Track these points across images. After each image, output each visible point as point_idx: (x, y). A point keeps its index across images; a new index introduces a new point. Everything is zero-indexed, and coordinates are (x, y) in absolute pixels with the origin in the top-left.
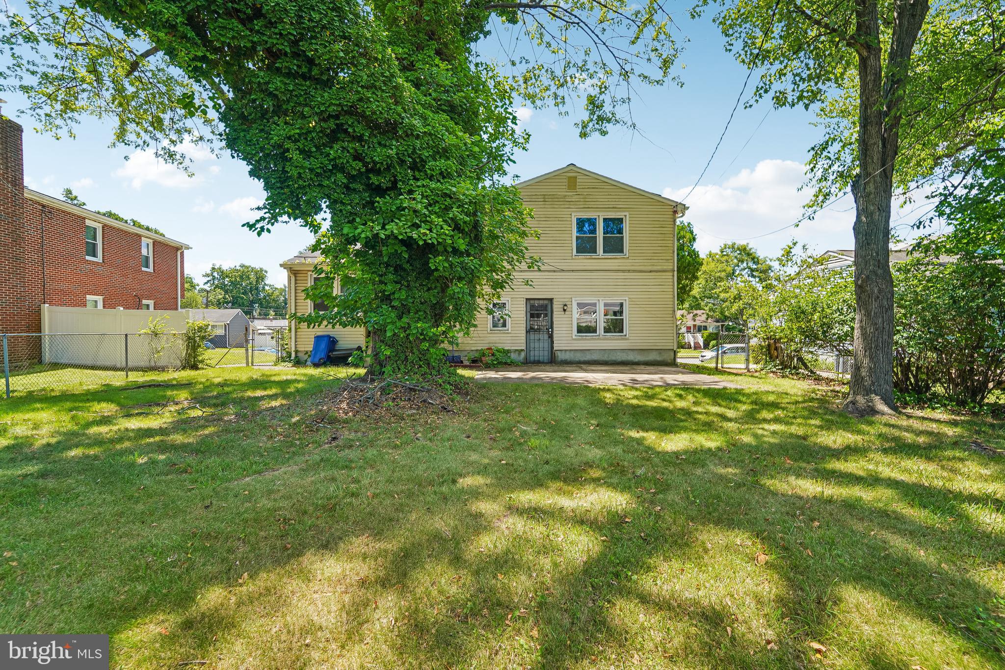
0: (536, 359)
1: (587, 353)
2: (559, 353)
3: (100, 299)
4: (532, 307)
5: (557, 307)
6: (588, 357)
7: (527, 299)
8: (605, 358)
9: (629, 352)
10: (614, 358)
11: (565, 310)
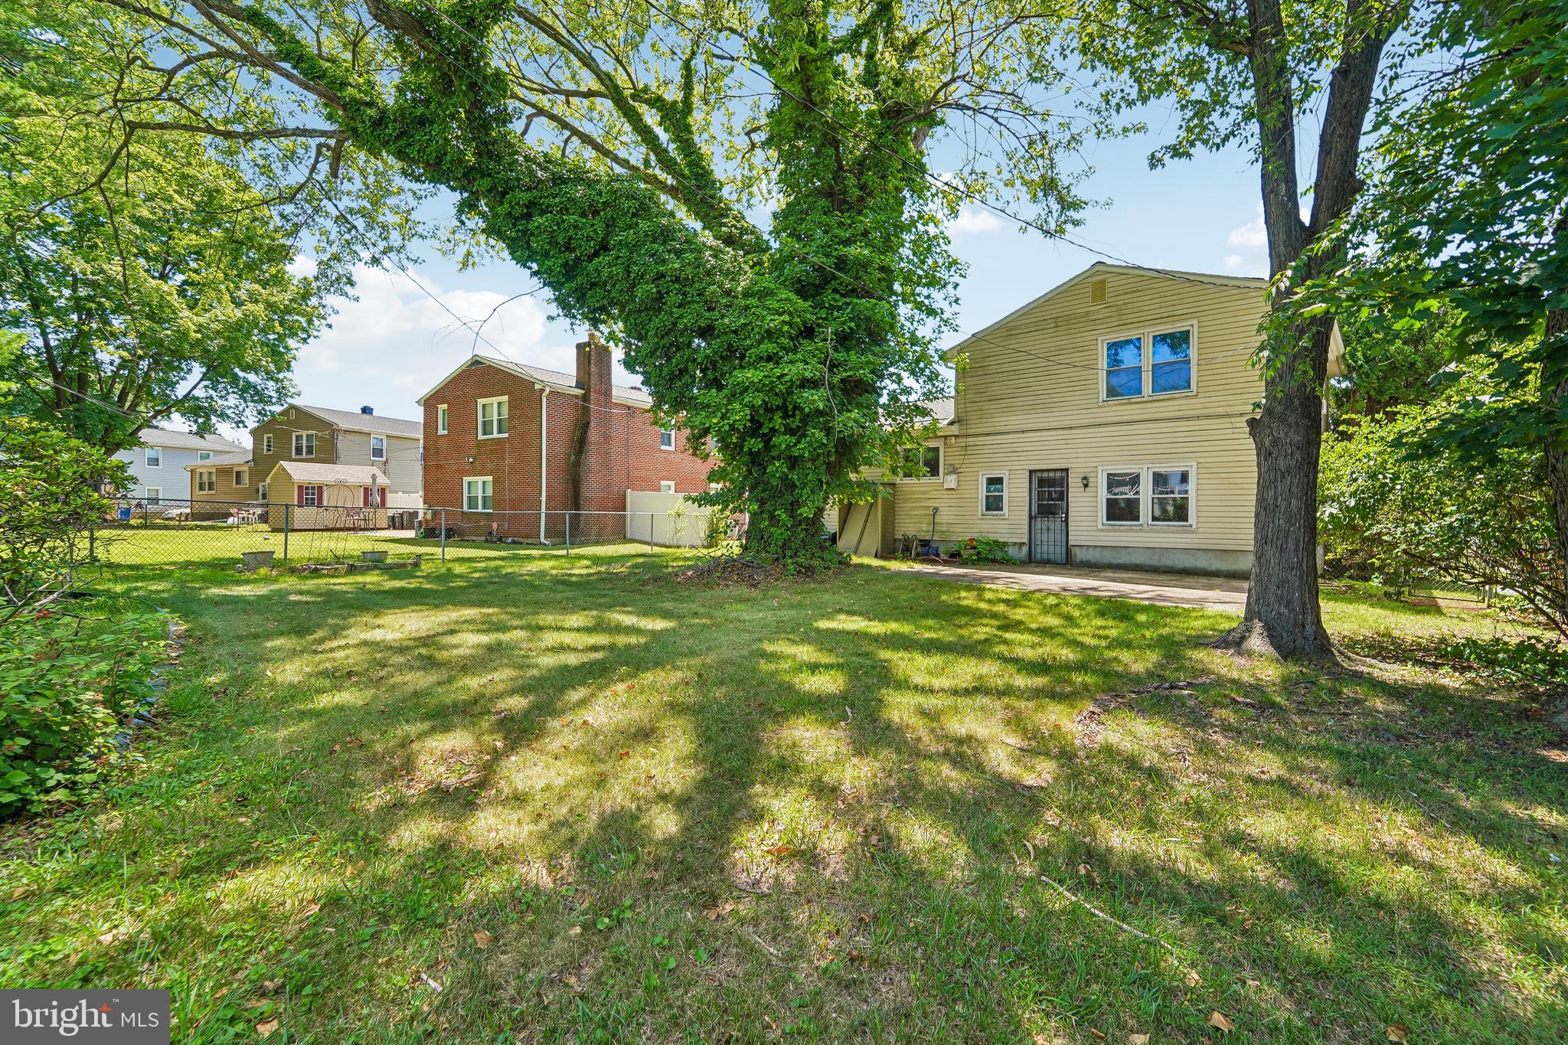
0: (1045, 556)
1: (1123, 551)
2: (1077, 550)
3: (672, 483)
4: (1042, 482)
5: (1074, 481)
6: (1124, 559)
7: (1031, 472)
8: (1154, 561)
9: (1199, 554)
10: (1169, 563)
11: (1086, 486)
